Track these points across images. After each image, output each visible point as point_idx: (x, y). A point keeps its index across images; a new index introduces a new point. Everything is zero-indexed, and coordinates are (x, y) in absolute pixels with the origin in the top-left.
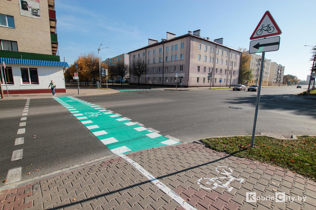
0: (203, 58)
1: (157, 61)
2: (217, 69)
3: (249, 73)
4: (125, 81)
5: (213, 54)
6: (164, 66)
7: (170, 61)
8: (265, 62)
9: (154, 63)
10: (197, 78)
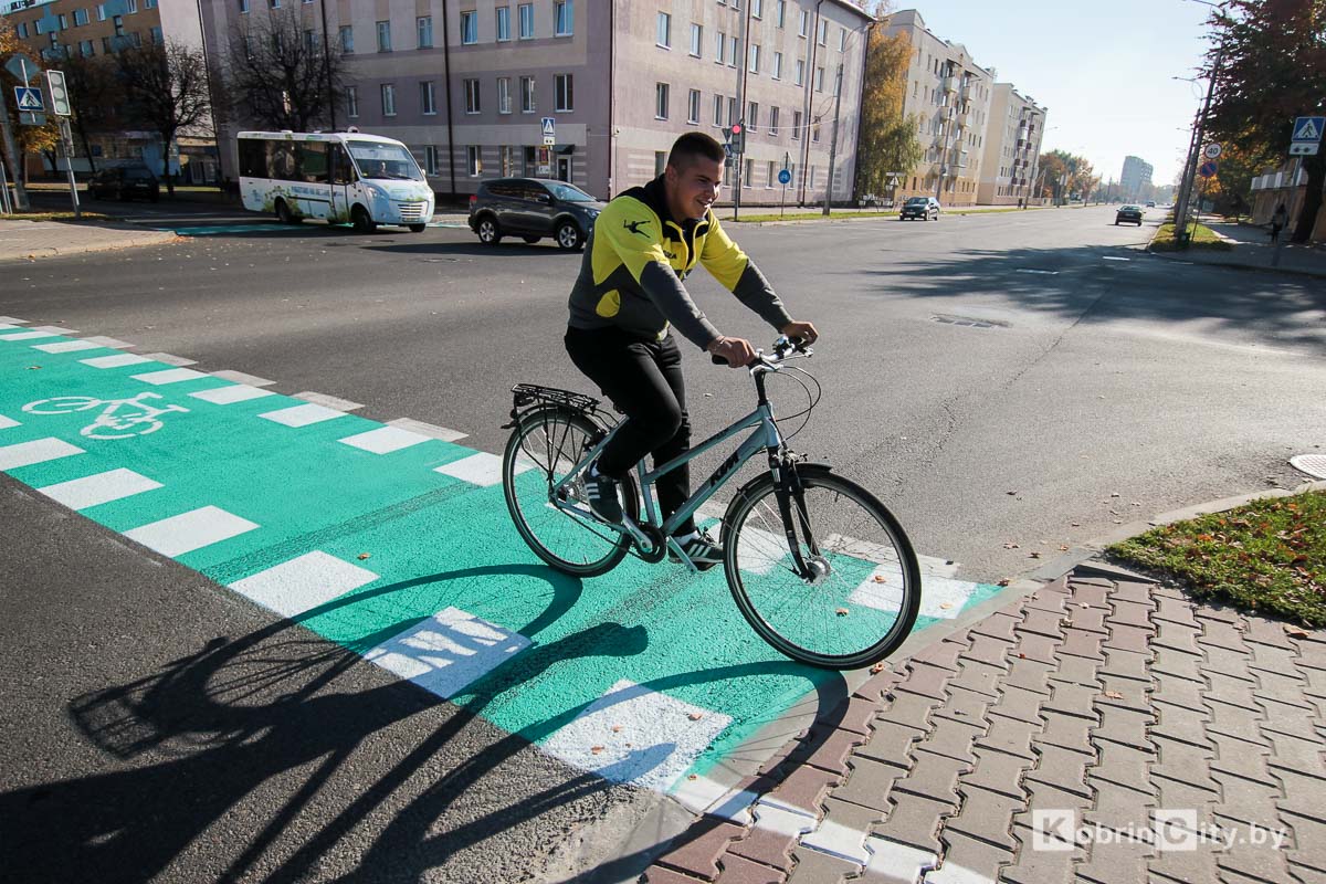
0: (684, 36)
1: (403, 37)
2: (754, 106)
3: (901, 135)
4: (187, 165)
5: (737, 15)
6: (452, 71)
7: (489, 46)
8: (973, 78)
9: (384, 51)
10: (654, 158)
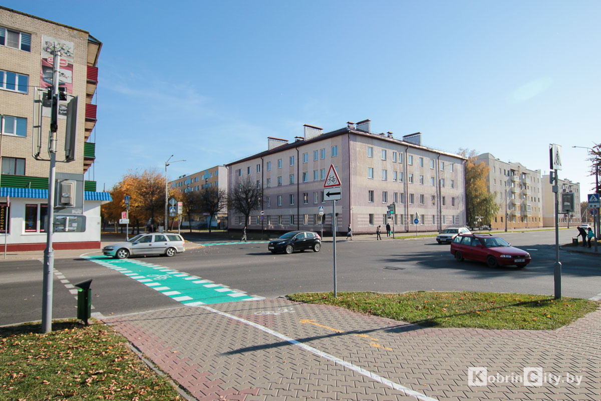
0: (379, 174)
1: (285, 181)
2: (412, 195)
5: (401, 165)
7: (312, 182)
8: (527, 175)
9: (280, 185)
10: (369, 216)
